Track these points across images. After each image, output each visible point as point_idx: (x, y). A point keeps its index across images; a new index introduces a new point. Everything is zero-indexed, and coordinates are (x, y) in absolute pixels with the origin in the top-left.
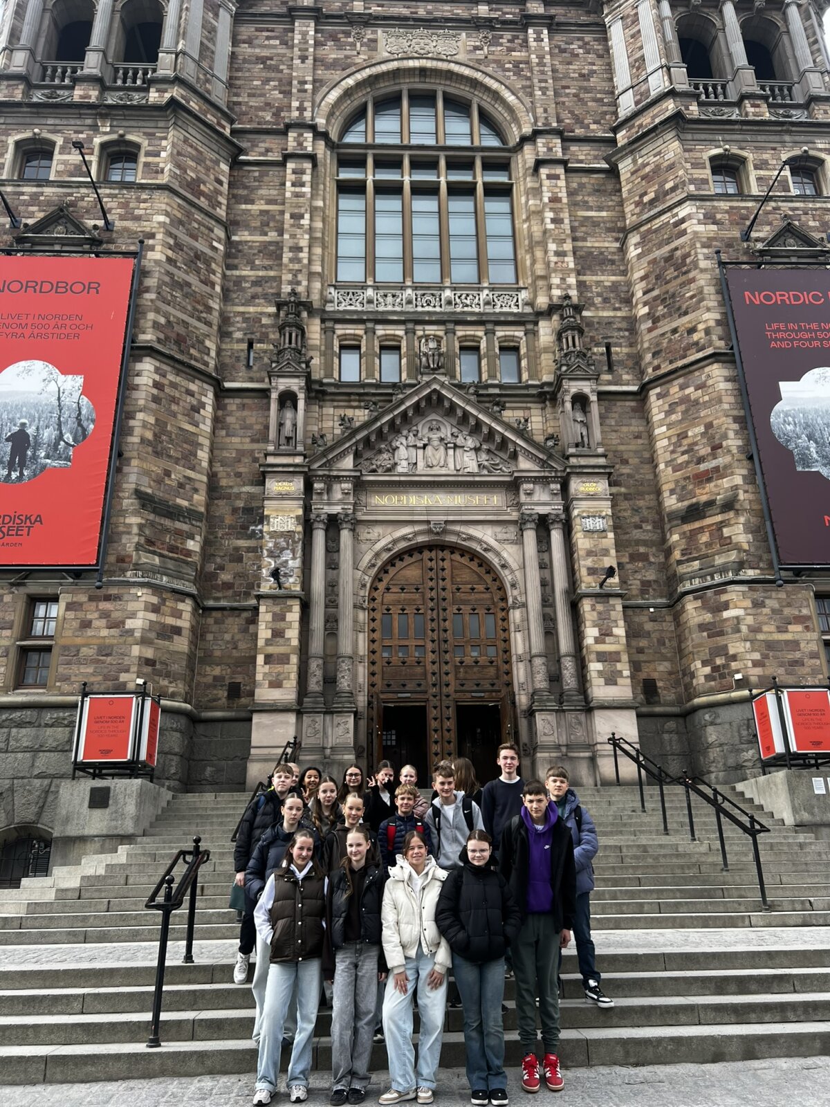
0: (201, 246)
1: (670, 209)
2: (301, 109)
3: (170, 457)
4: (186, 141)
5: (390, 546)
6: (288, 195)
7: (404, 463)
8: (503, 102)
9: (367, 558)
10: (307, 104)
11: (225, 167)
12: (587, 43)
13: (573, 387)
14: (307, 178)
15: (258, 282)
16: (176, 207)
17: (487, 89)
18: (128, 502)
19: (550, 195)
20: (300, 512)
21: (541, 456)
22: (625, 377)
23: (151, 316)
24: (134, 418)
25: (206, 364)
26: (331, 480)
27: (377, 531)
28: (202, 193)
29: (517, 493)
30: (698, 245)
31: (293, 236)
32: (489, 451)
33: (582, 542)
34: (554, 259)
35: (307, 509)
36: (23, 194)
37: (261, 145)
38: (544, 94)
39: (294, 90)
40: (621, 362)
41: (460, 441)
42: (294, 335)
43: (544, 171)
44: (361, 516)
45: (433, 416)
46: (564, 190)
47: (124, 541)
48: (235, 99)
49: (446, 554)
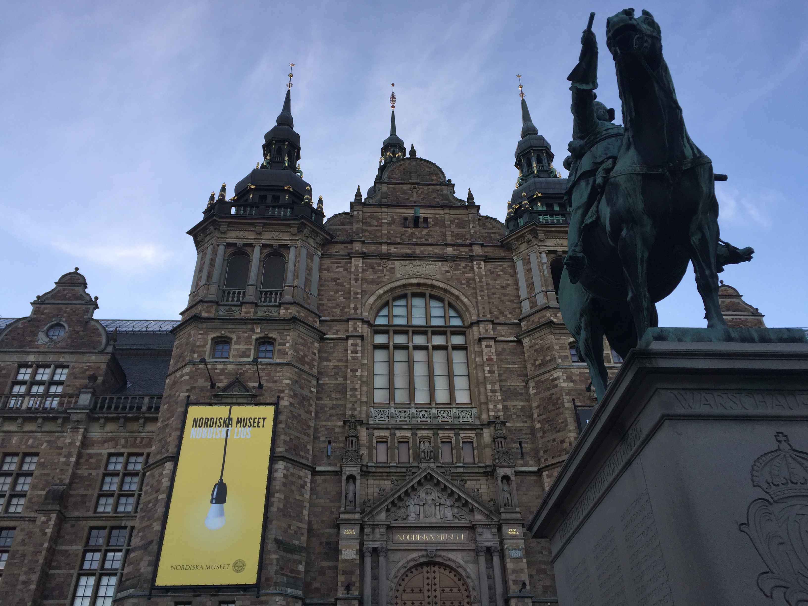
0: (305, 392)
1: (549, 371)
2: (355, 308)
3: (290, 516)
4: (299, 336)
5: (406, 565)
6: (349, 358)
7: (413, 515)
8: (461, 301)
9: (393, 572)
10: (359, 306)
11: (316, 345)
12: (505, 268)
13: (502, 472)
14: (359, 348)
15: (332, 408)
16: (294, 374)
17: (452, 294)
18: (271, 546)
19: (487, 357)
20: (358, 547)
21: (486, 512)
22: (531, 462)
23: (282, 437)
24: (274, 497)
25: (307, 459)
26: (374, 527)
27: (399, 555)
28: (306, 362)
29: (474, 533)
30: (564, 394)
31: (352, 382)
32: (458, 507)
33: (510, 565)
34: (490, 394)
35: (362, 544)
36: (216, 369)
37: (335, 328)
38: (483, 298)
39: (352, 298)
40: (527, 453)
41: (442, 501)
42: (354, 442)
43: (484, 343)
44: (390, 548)
45: (428, 486)
46: (494, 354)
47: (269, 569)
48: (321, 302)
49: (436, 568)
